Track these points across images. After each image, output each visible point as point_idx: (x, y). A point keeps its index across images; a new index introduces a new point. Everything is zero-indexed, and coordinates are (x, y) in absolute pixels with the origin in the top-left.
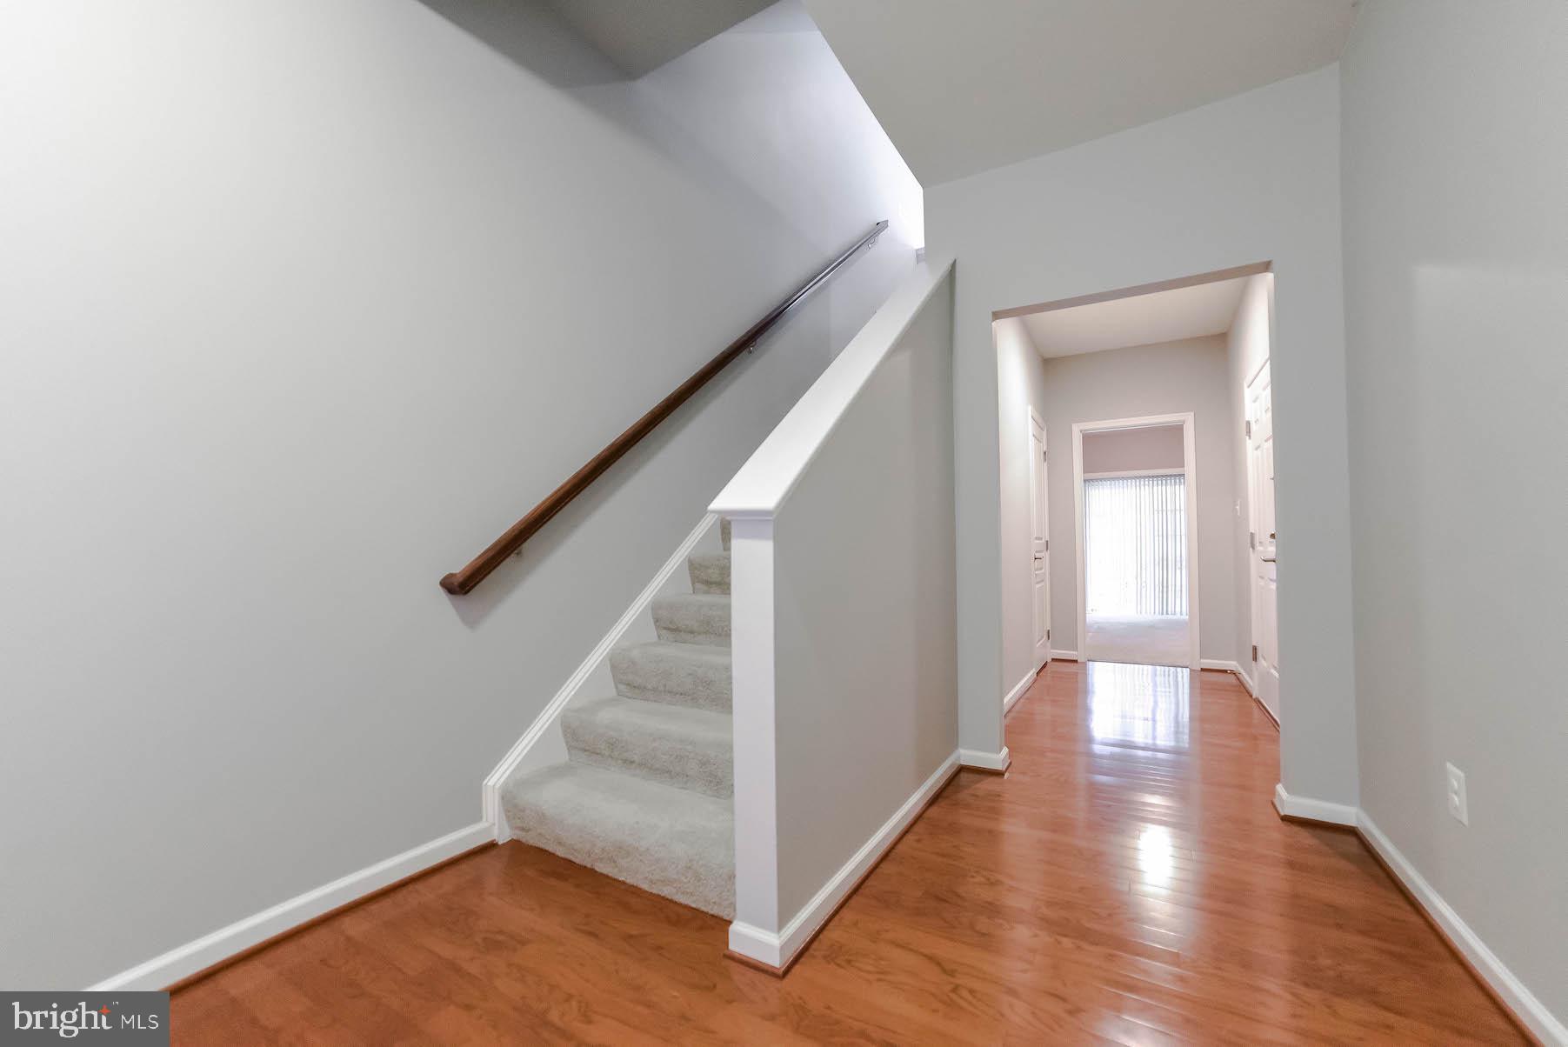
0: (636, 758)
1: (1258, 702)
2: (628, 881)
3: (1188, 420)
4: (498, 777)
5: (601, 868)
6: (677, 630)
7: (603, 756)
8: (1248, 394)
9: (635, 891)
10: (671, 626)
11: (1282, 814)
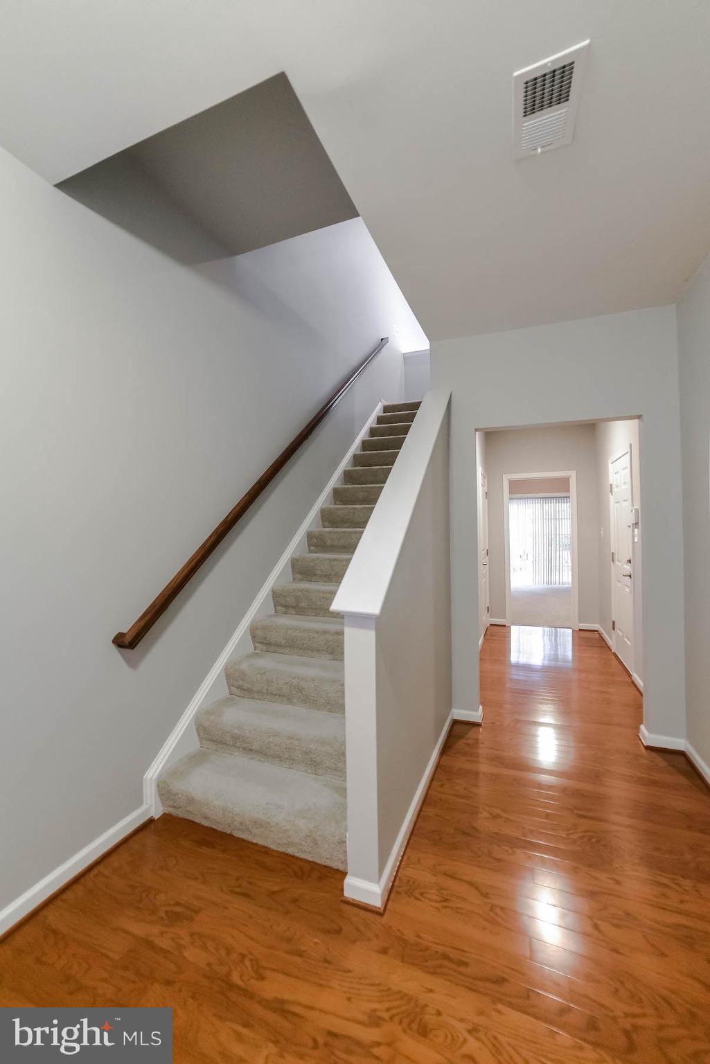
0: (254, 747)
1: (615, 655)
2: (259, 843)
3: (573, 476)
4: (153, 772)
5: (237, 834)
6: (269, 644)
7: (227, 745)
8: (611, 468)
9: (266, 851)
10: (265, 641)
11: (645, 745)
